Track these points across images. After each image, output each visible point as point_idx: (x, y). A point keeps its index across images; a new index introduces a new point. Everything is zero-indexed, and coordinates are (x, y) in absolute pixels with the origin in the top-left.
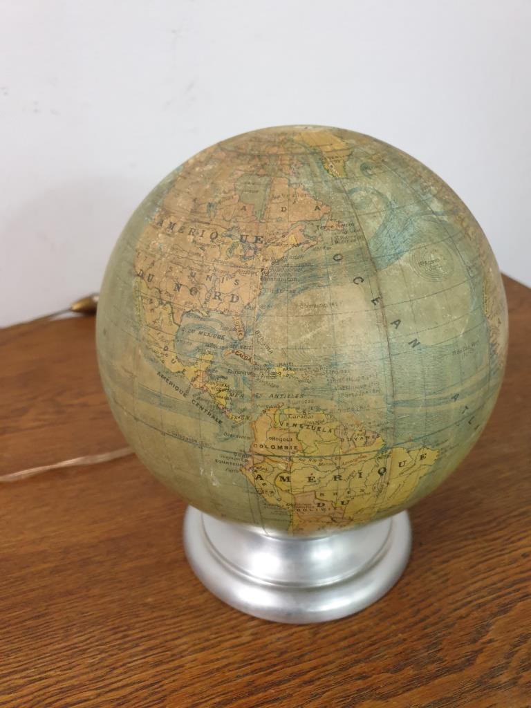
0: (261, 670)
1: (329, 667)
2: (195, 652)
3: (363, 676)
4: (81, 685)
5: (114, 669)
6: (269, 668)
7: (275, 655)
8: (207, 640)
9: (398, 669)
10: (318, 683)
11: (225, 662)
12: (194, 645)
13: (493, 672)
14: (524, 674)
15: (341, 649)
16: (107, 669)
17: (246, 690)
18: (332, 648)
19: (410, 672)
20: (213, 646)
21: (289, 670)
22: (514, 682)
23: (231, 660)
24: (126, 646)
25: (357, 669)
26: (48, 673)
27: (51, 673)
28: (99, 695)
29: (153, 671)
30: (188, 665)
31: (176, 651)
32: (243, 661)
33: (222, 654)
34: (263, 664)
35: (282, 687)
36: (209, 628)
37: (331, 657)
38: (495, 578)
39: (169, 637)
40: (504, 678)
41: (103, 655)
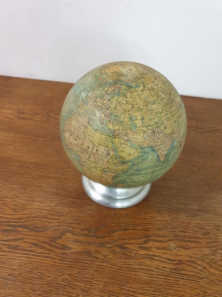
0: (51, 214)
1: (67, 221)
2: (38, 202)
3: (73, 228)
4: (9, 197)
5: (18, 197)
6: (52, 214)
7: (56, 212)
8: (43, 201)
9: (83, 230)
10: (61, 224)
11: (43, 208)
12: (39, 201)
13: (107, 243)
14: (115, 247)
15: (74, 219)
16: (16, 197)
17: (44, 217)
18: (71, 217)
19: (86, 232)
20: (43, 203)
21: (57, 217)
22: (110, 248)
23: (45, 208)
24: (24, 193)
25: (73, 225)
26: (4, 191)
27: (5, 192)
28: (11, 202)
29: (26, 202)
30: (34, 205)
31: (34, 200)
32: (47, 210)
33: (44, 206)
34: (52, 213)
35: (52, 220)
36: (45, 198)
37: (69, 219)
38: (130, 221)
39: (35, 196)
40: (108, 246)
41: (17, 193)
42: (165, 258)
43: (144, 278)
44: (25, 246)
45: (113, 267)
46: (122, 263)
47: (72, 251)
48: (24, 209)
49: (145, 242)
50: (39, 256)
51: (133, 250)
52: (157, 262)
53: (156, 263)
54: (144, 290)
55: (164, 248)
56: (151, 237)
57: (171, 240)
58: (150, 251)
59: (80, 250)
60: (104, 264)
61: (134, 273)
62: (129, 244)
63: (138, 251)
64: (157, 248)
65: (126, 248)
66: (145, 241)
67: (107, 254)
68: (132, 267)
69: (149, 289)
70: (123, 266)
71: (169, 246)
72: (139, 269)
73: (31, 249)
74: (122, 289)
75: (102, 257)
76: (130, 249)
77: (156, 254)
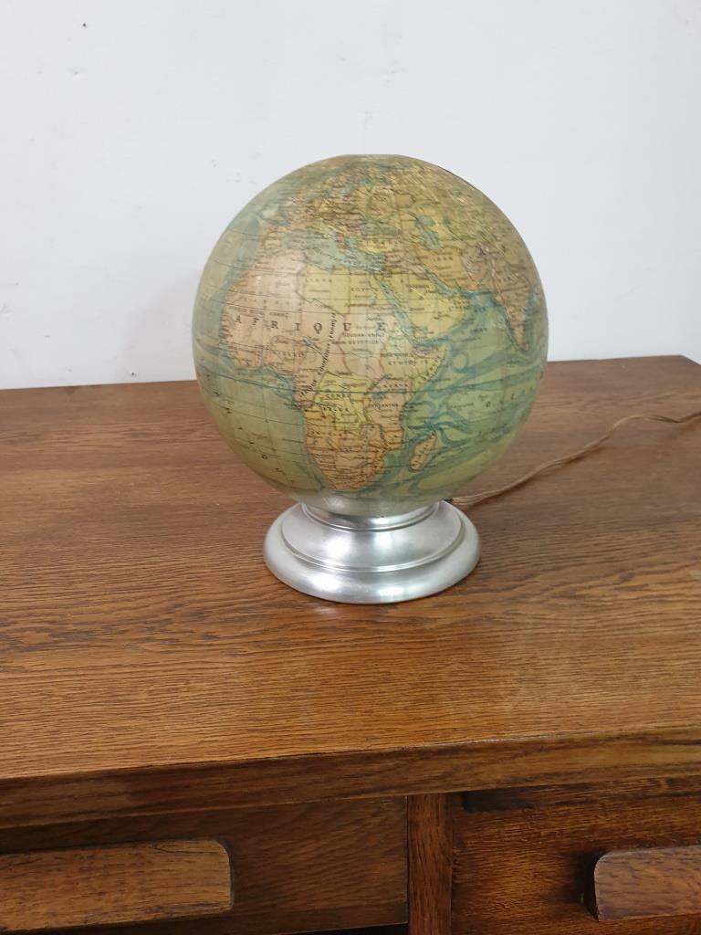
42: (695, 596)
43: (666, 633)
44: (306, 636)
45: (573, 630)
46: (593, 621)
47: (440, 623)
48: (259, 578)
49: (625, 580)
50: (356, 646)
51: (604, 596)
52: (678, 604)
53: (680, 606)
54: (680, 652)
55: (680, 581)
56: (632, 569)
57: (686, 566)
58: (649, 590)
59: (464, 618)
60: (547, 631)
61: (636, 631)
62: (583, 588)
63: (616, 595)
64: (662, 583)
65: (582, 596)
66: (621, 577)
67: (542, 613)
68: (621, 622)
69: (691, 648)
70: (599, 625)
71: (689, 576)
72: (643, 623)
73: (324, 637)
74: (622, 660)
75: (531, 621)
76: (593, 597)
77: (667, 593)
